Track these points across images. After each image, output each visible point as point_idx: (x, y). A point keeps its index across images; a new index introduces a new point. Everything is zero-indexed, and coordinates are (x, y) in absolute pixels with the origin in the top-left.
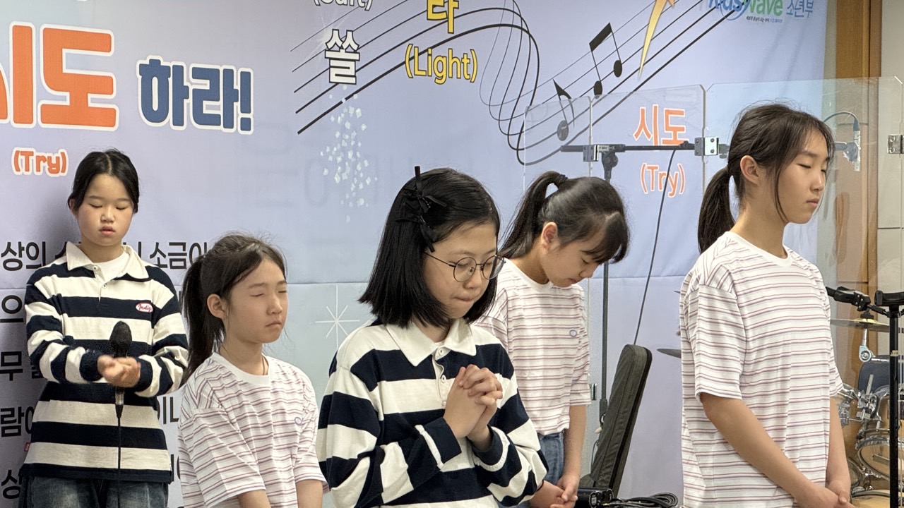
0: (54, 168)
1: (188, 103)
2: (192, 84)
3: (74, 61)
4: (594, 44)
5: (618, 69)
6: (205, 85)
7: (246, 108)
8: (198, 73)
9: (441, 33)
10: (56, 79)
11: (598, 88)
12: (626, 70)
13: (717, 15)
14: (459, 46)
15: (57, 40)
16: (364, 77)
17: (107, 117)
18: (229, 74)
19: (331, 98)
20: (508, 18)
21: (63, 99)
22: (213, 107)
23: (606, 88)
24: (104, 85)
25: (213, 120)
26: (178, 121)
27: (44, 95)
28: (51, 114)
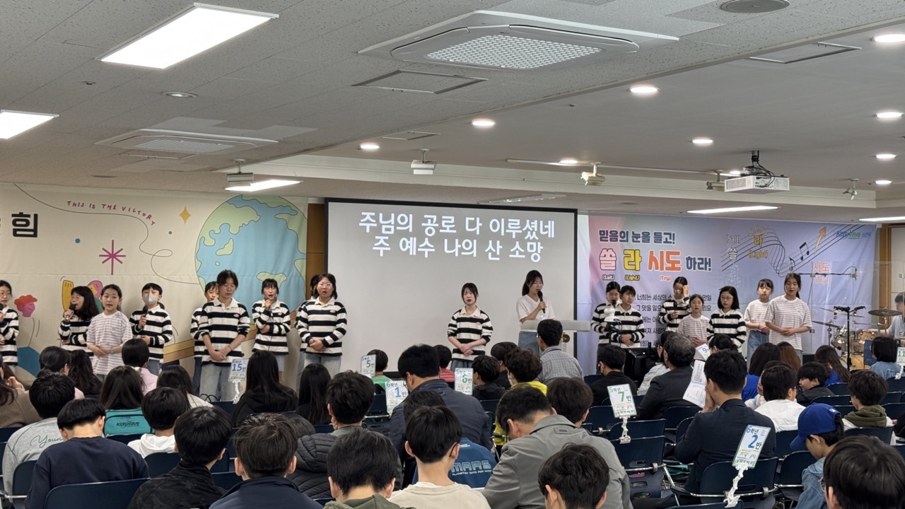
0: (668, 280)
1: (697, 265)
2: (697, 261)
3: (672, 258)
4: (801, 247)
5: (808, 253)
6: (700, 261)
7: (710, 266)
8: (699, 259)
9: (758, 247)
10: (668, 261)
11: (802, 258)
12: (810, 253)
13: (839, 238)
14: (763, 250)
15: (669, 254)
16: (738, 258)
17: (679, 269)
18: (706, 259)
19: (730, 263)
20: (776, 242)
21: (670, 265)
22: (702, 266)
23: (804, 258)
24: (678, 262)
25: (702, 269)
26: (694, 269)
27: (666, 265)
28: (667, 269)
